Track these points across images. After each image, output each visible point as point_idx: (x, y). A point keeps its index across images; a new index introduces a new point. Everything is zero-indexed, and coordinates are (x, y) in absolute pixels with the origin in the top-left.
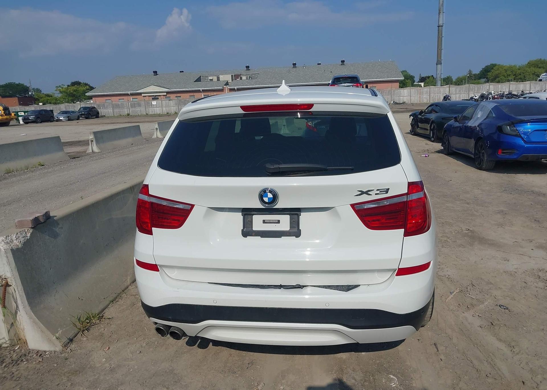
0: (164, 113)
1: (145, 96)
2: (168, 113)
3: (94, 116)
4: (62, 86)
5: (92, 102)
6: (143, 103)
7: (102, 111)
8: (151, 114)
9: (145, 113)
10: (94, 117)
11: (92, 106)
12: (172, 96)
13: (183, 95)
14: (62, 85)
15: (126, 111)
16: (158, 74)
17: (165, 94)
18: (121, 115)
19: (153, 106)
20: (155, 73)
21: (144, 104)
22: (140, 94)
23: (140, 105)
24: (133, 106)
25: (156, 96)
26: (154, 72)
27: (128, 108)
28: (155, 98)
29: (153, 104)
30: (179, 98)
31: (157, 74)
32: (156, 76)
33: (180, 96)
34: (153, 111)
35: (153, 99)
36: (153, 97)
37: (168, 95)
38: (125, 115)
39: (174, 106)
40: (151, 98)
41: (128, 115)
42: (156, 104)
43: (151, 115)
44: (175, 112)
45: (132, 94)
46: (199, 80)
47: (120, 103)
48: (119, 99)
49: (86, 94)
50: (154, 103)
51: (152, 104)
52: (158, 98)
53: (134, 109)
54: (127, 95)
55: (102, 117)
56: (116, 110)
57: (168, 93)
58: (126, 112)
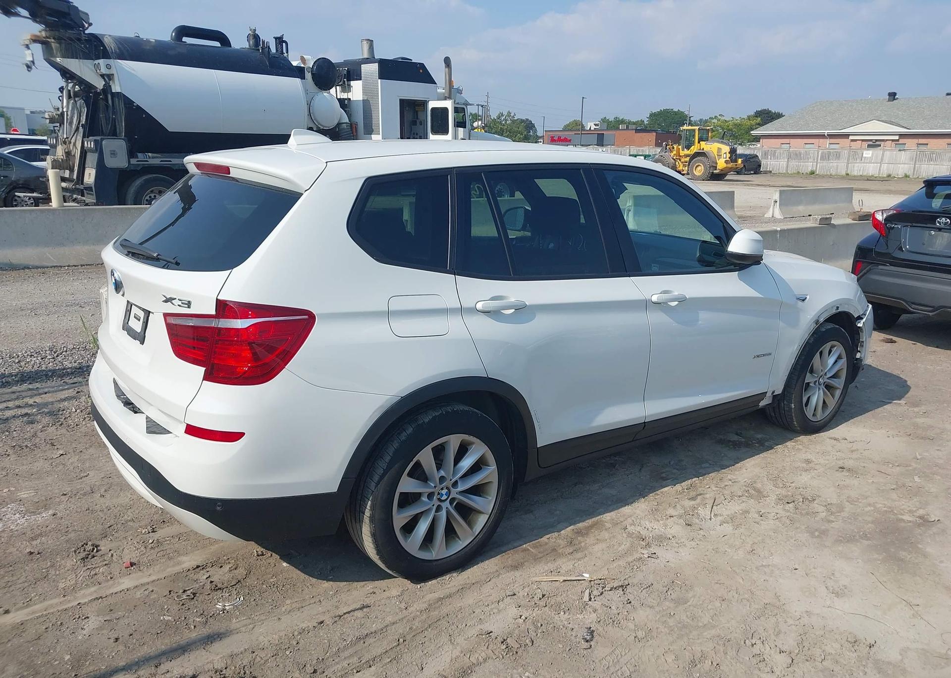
0: (882, 174)
1: (856, 140)
2: (889, 176)
3: (752, 170)
4: (719, 117)
5: (759, 145)
6: (845, 153)
7: (767, 163)
8: (856, 174)
9: (844, 173)
10: (752, 172)
11: (755, 153)
12: (911, 143)
13: (932, 142)
14: (720, 115)
15: (809, 166)
16: (897, 99)
17: (897, 138)
18: (799, 172)
19: (863, 159)
20: (893, 96)
21: (846, 155)
22: (846, 136)
23: (838, 156)
24: (826, 157)
25: (877, 140)
26: (890, 94)
27: (816, 161)
28: (874, 145)
29: (864, 155)
30: (922, 148)
31: (894, 99)
32: (892, 102)
33: (927, 144)
34: (862, 169)
35: (869, 146)
36: (871, 143)
37: (901, 141)
38: (807, 173)
39: (906, 162)
40: (865, 144)
41: (812, 173)
42: (870, 155)
43: (855, 176)
44: (905, 174)
45: (831, 136)
47: (802, 151)
48: (806, 144)
49: (751, 132)
50: (868, 154)
51: (862, 155)
52: (880, 145)
53: (825, 163)
54: (822, 136)
55: (766, 172)
56: (794, 164)
57: (902, 136)
58: (810, 169)
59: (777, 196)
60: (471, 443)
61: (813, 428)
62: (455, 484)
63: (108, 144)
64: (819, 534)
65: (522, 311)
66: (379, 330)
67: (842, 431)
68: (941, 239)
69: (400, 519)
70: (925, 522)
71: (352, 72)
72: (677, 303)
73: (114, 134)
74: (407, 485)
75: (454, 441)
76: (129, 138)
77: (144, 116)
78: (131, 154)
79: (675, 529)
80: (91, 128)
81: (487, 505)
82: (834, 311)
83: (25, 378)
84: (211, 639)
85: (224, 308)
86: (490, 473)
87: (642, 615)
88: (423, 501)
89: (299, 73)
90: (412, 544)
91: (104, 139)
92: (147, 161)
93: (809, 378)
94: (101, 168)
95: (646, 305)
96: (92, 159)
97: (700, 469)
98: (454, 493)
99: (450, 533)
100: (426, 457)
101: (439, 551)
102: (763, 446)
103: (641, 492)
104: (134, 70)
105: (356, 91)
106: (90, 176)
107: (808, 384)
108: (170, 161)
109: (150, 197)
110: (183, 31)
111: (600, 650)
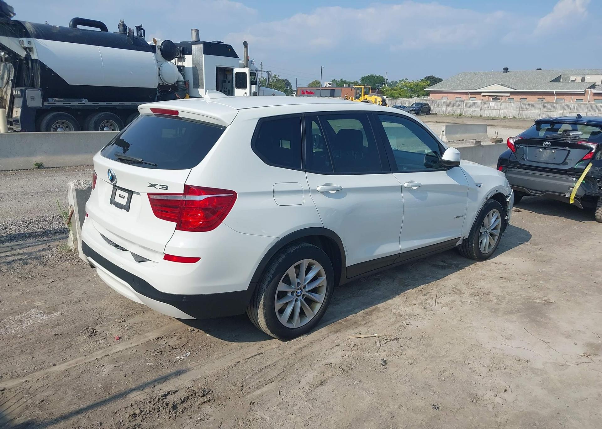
0: (501, 116)
1: (485, 96)
2: (505, 117)
3: (425, 113)
4: (405, 80)
5: (429, 98)
6: (479, 103)
7: (434, 109)
8: (486, 116)
9: (479, 115)
10: (425, 114)
11: (427, 102)
12: (517, 98)
13: (530, 98)
14: (406, 79)
15: (458, 111)
16: (509, 71)
17: (509, 95)
18: (453, 114)
19: (490, 107)
20: (506, 70)
21: (480, 105)
22: (480, 93)
23: (475, 105)
24: (469, 105)
25: (497, 96)
26: (504, 69)
27: (463, 107)
28: (495, 99)
29: (490, 105)
30: (523, 101)
31: (507, 72)
32: (505, 74)
33: (526, 99)
34: (489, 113)
35: (493, 99)
36: (494, 97)
37: (511, 97)
38: (457, 115)
39: (514, 109)
40: (491, 98)
41: (461, 115)
42: (494, 105)
43: (485, 117)
44: (514, 116)
45: (471, 93)
46: (557, 80)
47: (455, 101)
48: (456, 97)
49: (424, 90)
50: (492, 104)
51: (489, 105)
52: (499, 99)
53: (468, 109)
54: (466, 93)
55: (433, 114)
56: (450, 109)
57: (512, 93)
58: (459, 112)
59: (444, 129)
60: (314, 264)
61: (483, 258)
62: (305, 287)
63: (29, 92)
64: (494, 311)
65: (340, 192)
66: (268, 202)
67: (498, 259)
68: (546, 153)
69: (278, 306)
70: (548, 303)
71: (186, 49)
72: (417, 187)
73: (32, 86)
74: (282, 287)
75: (305, 263)
76: (43, 88)
77: (53, 75)
78: (44, 99)
79: (418, 310)
80: (17, 82)
81: (321, 298)
82: (495, 193)
83: (12, 238)
84: (179, 373)
85: (188, 190)
86: (323, 281)
87: (409, 352)
88: (288, 296)
89: (152, 49)
90: (284, 319)
91: (27, 89)
92: (55, 103)
93: (482, 230)
94: (24, 107)
95: (401, 189)
96: (18, 102)
97: (426, 280)
98: (304, 292)
99: (302, 313)
100: (291, 271)
101: (296, 324)
102: (458, 268)
103: (396, 292)
104: (47, 46)
105: (188, 61)
106: (17, 113)
107: (481, 233)
108: (70, 103)
109: (56, 126)
110: (77, 21)
111: (391, 369)
